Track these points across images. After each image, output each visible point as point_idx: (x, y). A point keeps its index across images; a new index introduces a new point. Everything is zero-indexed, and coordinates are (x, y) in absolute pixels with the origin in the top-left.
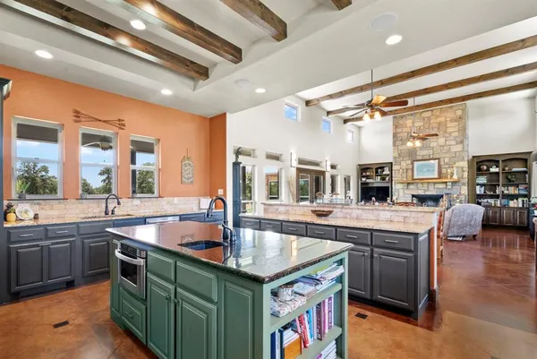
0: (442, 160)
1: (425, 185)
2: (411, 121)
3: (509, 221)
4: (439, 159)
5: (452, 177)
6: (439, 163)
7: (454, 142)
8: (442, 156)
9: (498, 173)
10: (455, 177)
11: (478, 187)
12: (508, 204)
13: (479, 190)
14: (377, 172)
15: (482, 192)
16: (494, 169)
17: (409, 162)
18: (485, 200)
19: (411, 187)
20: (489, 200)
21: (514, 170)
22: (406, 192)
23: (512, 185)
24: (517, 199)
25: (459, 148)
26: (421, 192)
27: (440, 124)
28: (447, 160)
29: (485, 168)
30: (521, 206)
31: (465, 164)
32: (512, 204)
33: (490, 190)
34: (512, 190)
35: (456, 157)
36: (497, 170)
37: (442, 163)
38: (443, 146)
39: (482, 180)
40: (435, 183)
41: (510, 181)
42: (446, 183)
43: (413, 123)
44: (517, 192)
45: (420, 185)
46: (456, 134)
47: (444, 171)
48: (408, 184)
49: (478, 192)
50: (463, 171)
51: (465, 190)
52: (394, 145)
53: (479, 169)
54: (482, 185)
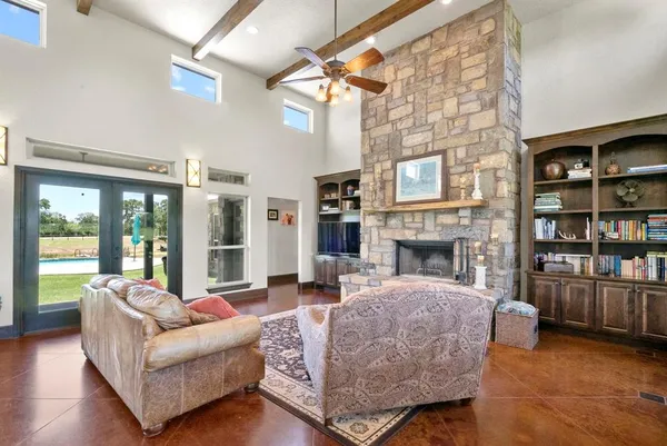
0: (451, 154)
1: (418, 217)
2: (391, 68)
3: (618, 322)
4: (443, 152)
5: (469, 194)
6: (445, 161)
7: (475, 107)
8: (451, 142)
9: (587, 184)
10: (477, 195)
11: (539, 223)
12: (617, 271)
13: (542, 231)
14: (345, 193)
15: (551, 235)
16: (578, 173)
17: (388, 165)
18: (558, 257)
19: (393, 222)
20: (569, 258)
21: (633, 170)
22: (385, 234)
23: (627, 216)
24: (643, 256)
25: (487, 118)
26: (410, 236)
27: (446, 63)
28: (461, 153)
29: (556, 170)
30: (653, 275)
31: (502, 161)
32: (628, 269)
33: (572, 230)
34: (629, 231)
35: (482, 145)
36: (586, 174)
37: (451, 162)
38: (453, 119)
39: (551, 203)
40: (437, 212)
41: (624, 204)
42: (456, 210)
43: (396, 73)
44: (642, 236)
45: (408, 219)
46: (481, 84)
47: (455, 181)
48: (388, 215)
49: (540, 236)
50: (497, 179)
51: (503, 231)
52: (364, 129)
53: (541, 174)
54: (549, 216)
